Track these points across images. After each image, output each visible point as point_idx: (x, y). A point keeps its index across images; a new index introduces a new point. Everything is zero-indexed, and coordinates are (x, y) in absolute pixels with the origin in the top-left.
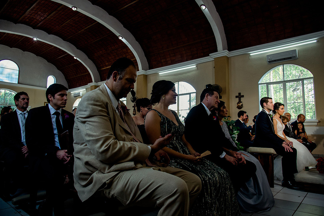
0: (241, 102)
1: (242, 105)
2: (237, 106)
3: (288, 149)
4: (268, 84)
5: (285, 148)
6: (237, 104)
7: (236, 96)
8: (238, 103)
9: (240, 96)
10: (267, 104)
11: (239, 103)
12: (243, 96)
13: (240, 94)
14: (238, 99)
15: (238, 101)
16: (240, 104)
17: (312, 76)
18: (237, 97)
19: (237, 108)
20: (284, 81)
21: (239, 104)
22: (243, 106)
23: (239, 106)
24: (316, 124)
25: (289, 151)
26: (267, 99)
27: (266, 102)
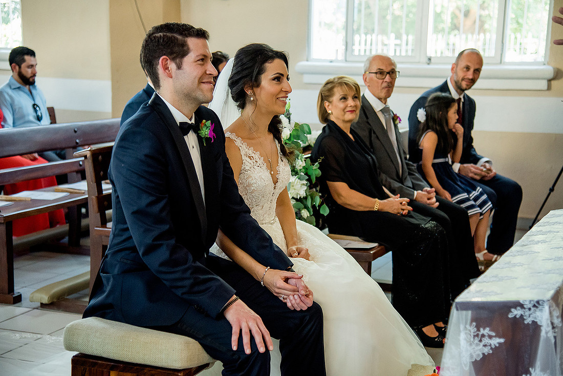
3: (246, 340)
5: (235, 330)
24: (543, 84)
25: (248, 351)
26: (181, 34)
27: (178, 52)
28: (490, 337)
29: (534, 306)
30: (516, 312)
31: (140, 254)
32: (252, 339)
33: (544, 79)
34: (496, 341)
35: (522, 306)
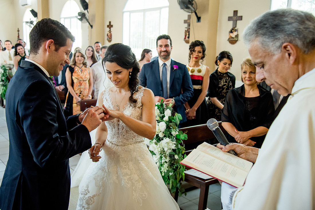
0: (236, 30)
1: (237, 36)
2: (229, 39)
6: (229, 34)
7: (229, 17)
9: (236, 18)
11: (232, 32)
12: (241, 18)
13: (236, 12)
14: (231, 23)
15: (230, 27)
16: (233, 35)
18: (230, 19)
19: (228, 42)
21: (231, 34)
23: (232, 38)
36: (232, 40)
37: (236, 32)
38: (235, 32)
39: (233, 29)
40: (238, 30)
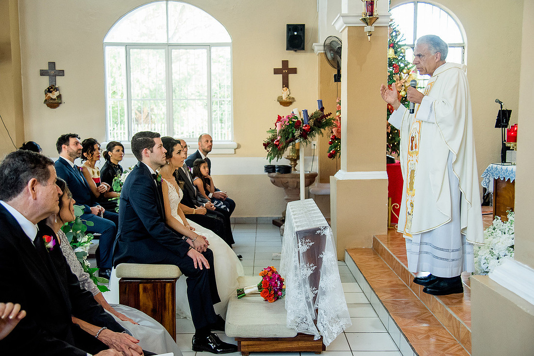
0: (57, 89)
1: (59, 97)
2: (46, 100)
3: (200, 264)
4: (128, 46)
5: (194, 260)
6: (46, 94)
7: (41, 71)
8: (49, 90)
9: (52, 72)
10: (152, 152)
11: (51, 92)
12: (62, 73)
13: (52, 65)
14: (46, 78)
16: (54, 95)
17: (228, 39)
18: (43, 73)
20: (169, 45)
21: (50, 95)
22: (64, 99)
23: (52, 99)
24: (232, 151)
25: (201, 269)
26: (151, 137)
27: (150, 145)
28: (309, 242)
29: (324, 229)
30: (318, 232)
31: (148, 231)
32: (202, 263)
33: (232, 148)
34: (311, 244)
35: (320, 229)
36: (52, 103)
37: (58, 91)
38: (56, 91)
39: (52, 88)
40: (60, 88)
